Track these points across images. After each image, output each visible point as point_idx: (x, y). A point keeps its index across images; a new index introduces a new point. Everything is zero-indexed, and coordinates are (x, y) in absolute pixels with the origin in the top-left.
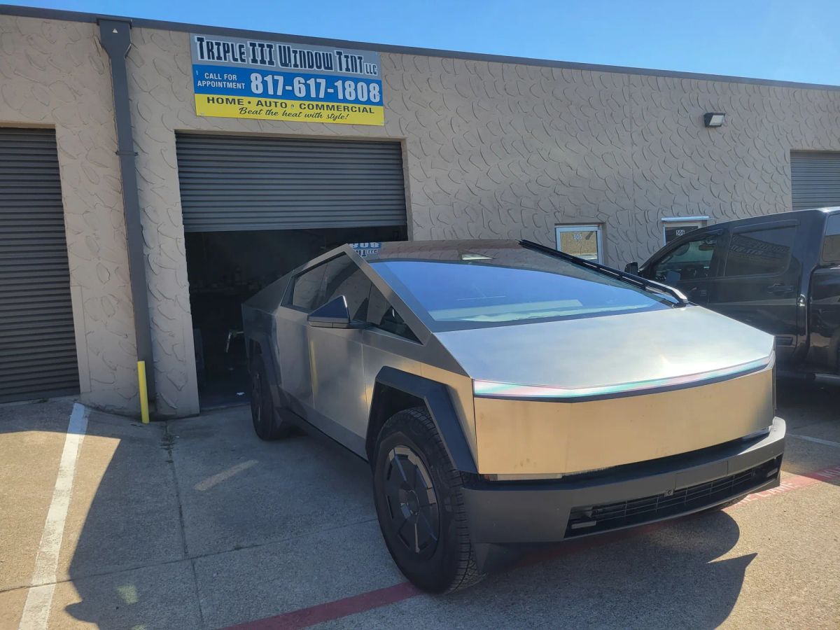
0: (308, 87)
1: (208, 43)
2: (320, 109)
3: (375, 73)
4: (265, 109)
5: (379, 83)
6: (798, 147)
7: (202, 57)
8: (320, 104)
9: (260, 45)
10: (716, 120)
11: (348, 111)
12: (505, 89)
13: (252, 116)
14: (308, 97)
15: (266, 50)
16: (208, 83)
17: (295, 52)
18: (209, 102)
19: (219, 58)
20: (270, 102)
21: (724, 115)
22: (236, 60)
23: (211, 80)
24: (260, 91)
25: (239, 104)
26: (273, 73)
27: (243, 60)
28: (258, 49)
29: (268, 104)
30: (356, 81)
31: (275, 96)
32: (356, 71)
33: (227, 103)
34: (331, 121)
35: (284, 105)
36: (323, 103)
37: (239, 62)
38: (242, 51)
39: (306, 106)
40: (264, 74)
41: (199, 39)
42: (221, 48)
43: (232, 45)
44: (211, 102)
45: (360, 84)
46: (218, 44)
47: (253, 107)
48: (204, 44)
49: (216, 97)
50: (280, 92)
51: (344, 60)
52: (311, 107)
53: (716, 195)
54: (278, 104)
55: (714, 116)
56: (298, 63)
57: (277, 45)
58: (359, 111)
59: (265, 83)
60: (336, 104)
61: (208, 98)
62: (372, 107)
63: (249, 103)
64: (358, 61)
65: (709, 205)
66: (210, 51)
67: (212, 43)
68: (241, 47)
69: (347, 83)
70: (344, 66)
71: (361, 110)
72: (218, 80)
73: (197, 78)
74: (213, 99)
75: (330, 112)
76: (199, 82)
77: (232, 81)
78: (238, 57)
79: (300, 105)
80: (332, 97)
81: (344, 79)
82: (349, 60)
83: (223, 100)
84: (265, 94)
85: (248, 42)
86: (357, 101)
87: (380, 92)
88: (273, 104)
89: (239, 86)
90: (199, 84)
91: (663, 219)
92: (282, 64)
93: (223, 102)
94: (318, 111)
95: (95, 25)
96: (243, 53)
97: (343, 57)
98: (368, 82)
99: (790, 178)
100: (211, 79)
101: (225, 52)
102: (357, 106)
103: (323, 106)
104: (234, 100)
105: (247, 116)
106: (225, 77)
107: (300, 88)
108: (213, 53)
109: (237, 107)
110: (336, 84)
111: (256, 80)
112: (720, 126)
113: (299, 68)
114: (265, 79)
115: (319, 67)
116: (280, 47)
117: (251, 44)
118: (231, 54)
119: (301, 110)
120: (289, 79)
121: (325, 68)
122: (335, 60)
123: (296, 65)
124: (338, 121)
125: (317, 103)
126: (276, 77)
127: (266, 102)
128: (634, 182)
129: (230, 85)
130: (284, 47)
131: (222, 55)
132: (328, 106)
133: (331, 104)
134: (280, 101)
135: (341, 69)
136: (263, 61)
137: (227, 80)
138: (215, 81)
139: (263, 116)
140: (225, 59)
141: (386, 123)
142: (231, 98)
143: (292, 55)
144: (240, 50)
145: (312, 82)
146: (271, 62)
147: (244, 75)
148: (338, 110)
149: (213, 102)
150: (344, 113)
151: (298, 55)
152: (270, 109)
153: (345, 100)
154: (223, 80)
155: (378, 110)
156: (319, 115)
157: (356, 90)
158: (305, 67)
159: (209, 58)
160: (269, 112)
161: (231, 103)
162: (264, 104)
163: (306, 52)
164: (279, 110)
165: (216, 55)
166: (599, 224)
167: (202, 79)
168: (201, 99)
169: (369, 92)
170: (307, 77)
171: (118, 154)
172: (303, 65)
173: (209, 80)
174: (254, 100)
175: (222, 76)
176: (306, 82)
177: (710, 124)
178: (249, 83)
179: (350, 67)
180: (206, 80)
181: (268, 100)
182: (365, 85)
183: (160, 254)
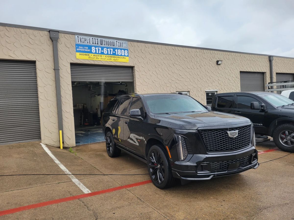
0: (108, 51)
1: (80, 38)
3: (127, 48)
5: (127, 50)
6: (242, 70)
7: (78, 42)
8: (111, 56)
9: (95, 39)
10: (219, 63)
12: (162, 53)
13: (92, 59)
14: (108, 54)
15: (96, 40)
16: (80, 49)
17: (104, 41)
19: (83, 42)
21: (222, 61)
22: (88, 43)
24: (94, 52)
26: (98, 47)
27: (90, 43)
28: (94, 40)
30: (121, 49)
31: (98, 53)
34: (114, 61)
35: (101, 56)
37: (89, 43)
40: (96, 47)
41: (77, 37)
42: (84, 39)
43: (87, 39)
45: (122, 50)
46: (83, 38)
47: (92, 57)
48: (79, 38)
49: (82, 53)
50: (100, 52)
51: (118, 43)
52: (108, 57)
53: (220, 84)
54: (99, 56)
55: (219, 61)
56: (105, 44)
57: (99, 39)
59: (96, 50)
60: (115, 56)
62: (126, 57)
63: (91, 55)
64: (122, 44)
65: (218, 87)
66: (81, 40)
67: (81, 38)
68: (89, 39)
70: (118, 45)
71: (123, 58)
72: (83, 49)
73: (76, 48)
75: (114, 58)
77: (87, 49)
79: (106, 56)
80: (114, 54)
81: (118, 49)
82: (119, 43)
83: (84, 54)
84: (96, 53)
85: (91, 38)
86: (121, 55)
87: (128, 53)
88: (98, 56)
89: (89, 50)
90: (77, 50)
91: (205, 90)
92: (101, 44)
94: (111, 58)
95: (48, 32)
96: (90, 41)
97: (117, 43)
98: (124, 50)
99: (240, 79)
100: (81, 48)
102: (121, 57)
103: (112, 56)
105: (90, 59)
106: (85, 48)
107: (105, 51)
108: (81, 41)
109: (88, 56)
110: (115, 50)
111: (93, 49)
112: (221, 64)
114: (96, 48)
115: (111, 45)
116: (100, 39)
118: (86, 41)
119: (106, 58)
120: (102, 49)
121: (113, 46)
122: (115, 43)
123: (104, 45)
124: (116, 61)
125: (110, 56)
128: (198, 80)
129: (86, 50)
130: (101, 39)
131: (84, 41)
133: (114, 56)
134: (100, 55)
135: (117, 46)
136: (95, 43)
137: (85, 49)
138: (82, 49)
139: (95, 59)
140: (85, 43)
141: (129, 61)
142: (86, 54)
143: (104, 42)
144: (89, 40)
145: (109, 50)
146: (98, 44)
147: (90, 47)
148: (116, 58)
149: (81, 55)
150: (118, 59)
151: (105, 42)
152: (97, 57)
153: (118, 55)
154: (84, 49)
155: (127, 58)
156: (111, 59)
157: (121, 52)
158: (107, 45)
159: (80, 42)
160: (97, 58)
162: (95, 56)
163: (107, 41)
164: (100, 57)
165: (82, 41)
166: (188, 92)
167: (78, 48)
168: (78, 54)
169: (125, 52)
170: (107, 48)
171: (54, 70)
172: (107, 44)
173: (80, 48)
174: (93, 54)
175: (84, 48)
176: (107, 49)
177: (218, 64)
178: (91, 49)
179: (120, 46)
180: (79, 49)
181: (97, 55)
182: (124, 51)
183: (65, 99)
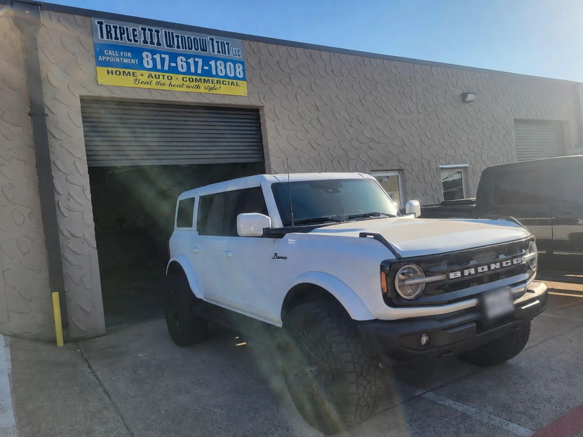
0: (188, 65)
1: (107, 26)
2: (198, 82)
3: (240, 56)
4: (155, 80)
5: (242, 63)
7: (102, 37)
8: (198, 78)
9: (149, 30)
10: (470, 97)
11: (220, 84)
12: (333, 72)
13: (144, 86)
14: (188, 72)
15: (154, 33)
16: (107, 58)
17: (177, 36)
18: (108, 73)
19: (116, 38)
20: (159, 75)
21: (475, 94)
22: (130, 40)
23: (110, 56)
24: (151, 66)
25: (133, 76)
26: (161, 53)
27: (136, 41)
28: (148, 33)
29: (157, 77)
30: (225, 61)
31: (162, 70)
32: (225, 54)
33: (124, 75)
34: (207, 91)
35: (170, 78)
36: (200, 77)
37: (133, 42)
38: (135, 34)
39: (188, 80)
40: (153, 52)
41: (99, 23)
42: (118, 30)
43: (127, 29)
44: (110, 73)
45: (228, 64)
46: (115, 27)
47: (145, 78)
48: (104, 27)
49: (114, 70)
50: (166, 68)
51: (215, 44)
52: (191, 80)
53: (472, 150)
54: (166, 77)
55: (469, 95)
56: (180, 45)
57: (163, 31)
58: (229, 84)
59: (154, 60)
60: (211, 79)
61: (108, 71)
62: (239, 82)
64: (226, 46)
65: (467, 156)
66: (109, 32)
67: (110, 26)
68: (134, 30)
69: (219, 63)
70: (216, 50)
71: (230, 84)
72: (116, 57)
73: (97, 54)
74: (112, 71)
75: (207, 85)
76: (100, 57)
77: (128, 58)
78: (132, 38)
79: (183, 78)
80: (207, 73)
81: (216, 59)
82: (220, 44)
83: (120, 72)
84: (154, 68)
85: (140, 27)
86: (226, 76)
87: (244, 70)
88: (161, 77)
89: (133, 61)
91: (440, 167)
92: (167, 46)
93: (120, 74)
94: (197, 83)
96: (136, 36)
97: (214, 42)
98: (235, 62)
99: (515, 138)
101: (121, 34)
102: (227, 80)
103: (200, 79)
104: (129, 72)
105: (140, 85)
106: (122, 54)
107: (182, 65)
108: (111, 34)
109: (132, 78)
110: (210, 63)
111: (147, 57)
112: (472, 101)
113: (181, 49)
114: (154, 56)
115: (197, 49)
116: (165, 32)
117: (142, 29)
118: (126, 35)
119: (184, 83)
120: (173, 57)
121: (202, 50)
122: (209, 44)
123: (178, 47)
124: (212, 91)
125: (196, 77)
126: (163, 56)
127: (155, 75)
128: (421, 140)
129: (125, 61)
130: (169, 32)
131: (119, 36)
132: (204, 80)
133: (207, 78)
134: (167, 75)
135: (214, 51)
137: (123, 57)
138: (113, 57)
139: (153, 86)
140: (122, 39)
141: (249, 93)
142: (127, 71)
143: (175, 39)
144: (133, 33)
146: (159, 44)
147: (137, 53)
148: (212, 83)
149: (112, 74)
150: (218, 86)
151: (180, 39)
152: (159, 80)
153: (217, 76)
154: (120, 56)
155: (243, 84)
156: (198, 87)
157: (225, 67)
158: (186, 48)
159: (108, 38)
160: (158, 83)
161: (127, 75)
162: (154, 76)
163: (186, 37)
164: (167, 82)
165: (114, 36)
166: (399, 170)
167: (103, 55)
168: (102, 71)
169: (235, 70)
170: (188, 57)
171: (30, 114)
172: (184, 47)
173: (108, 56)
174: (146, 73)
175: (119, 53)
176: (187, 60)
177: (466, 100)
178: (141, 60)
179: (220, 50)
180: (106, 56)
181: (157, 73)
182: (232, 65)
183: (69, 199)
